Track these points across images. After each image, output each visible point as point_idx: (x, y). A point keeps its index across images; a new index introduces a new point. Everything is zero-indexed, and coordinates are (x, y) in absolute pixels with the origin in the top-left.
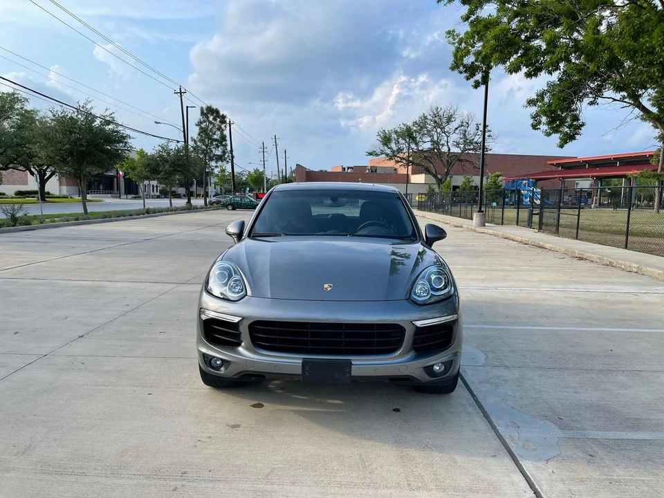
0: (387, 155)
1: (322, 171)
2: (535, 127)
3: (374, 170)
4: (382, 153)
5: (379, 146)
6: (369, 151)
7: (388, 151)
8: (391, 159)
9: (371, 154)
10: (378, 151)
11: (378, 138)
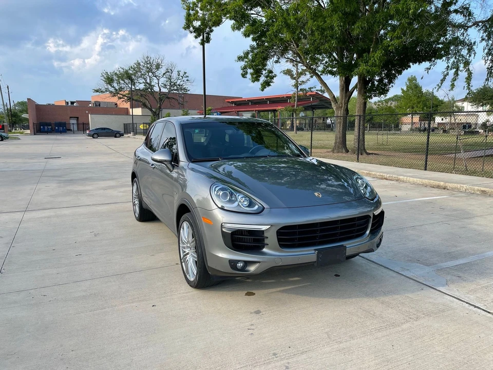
0: (111, 92)
1: (49, 104)
2: (244, 76)
3: (97, 104)
4: (107, 91)
5: (103, 85)
6: (96, 89)
7: (112, 89)
8: (114, 96)
9: (97, 91)
10: (103, 89)
11: (102, 78)
